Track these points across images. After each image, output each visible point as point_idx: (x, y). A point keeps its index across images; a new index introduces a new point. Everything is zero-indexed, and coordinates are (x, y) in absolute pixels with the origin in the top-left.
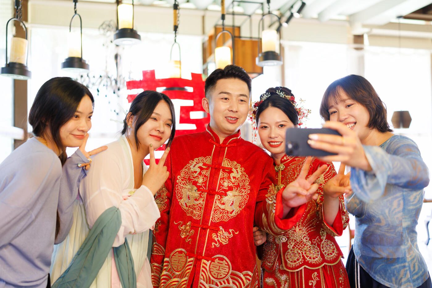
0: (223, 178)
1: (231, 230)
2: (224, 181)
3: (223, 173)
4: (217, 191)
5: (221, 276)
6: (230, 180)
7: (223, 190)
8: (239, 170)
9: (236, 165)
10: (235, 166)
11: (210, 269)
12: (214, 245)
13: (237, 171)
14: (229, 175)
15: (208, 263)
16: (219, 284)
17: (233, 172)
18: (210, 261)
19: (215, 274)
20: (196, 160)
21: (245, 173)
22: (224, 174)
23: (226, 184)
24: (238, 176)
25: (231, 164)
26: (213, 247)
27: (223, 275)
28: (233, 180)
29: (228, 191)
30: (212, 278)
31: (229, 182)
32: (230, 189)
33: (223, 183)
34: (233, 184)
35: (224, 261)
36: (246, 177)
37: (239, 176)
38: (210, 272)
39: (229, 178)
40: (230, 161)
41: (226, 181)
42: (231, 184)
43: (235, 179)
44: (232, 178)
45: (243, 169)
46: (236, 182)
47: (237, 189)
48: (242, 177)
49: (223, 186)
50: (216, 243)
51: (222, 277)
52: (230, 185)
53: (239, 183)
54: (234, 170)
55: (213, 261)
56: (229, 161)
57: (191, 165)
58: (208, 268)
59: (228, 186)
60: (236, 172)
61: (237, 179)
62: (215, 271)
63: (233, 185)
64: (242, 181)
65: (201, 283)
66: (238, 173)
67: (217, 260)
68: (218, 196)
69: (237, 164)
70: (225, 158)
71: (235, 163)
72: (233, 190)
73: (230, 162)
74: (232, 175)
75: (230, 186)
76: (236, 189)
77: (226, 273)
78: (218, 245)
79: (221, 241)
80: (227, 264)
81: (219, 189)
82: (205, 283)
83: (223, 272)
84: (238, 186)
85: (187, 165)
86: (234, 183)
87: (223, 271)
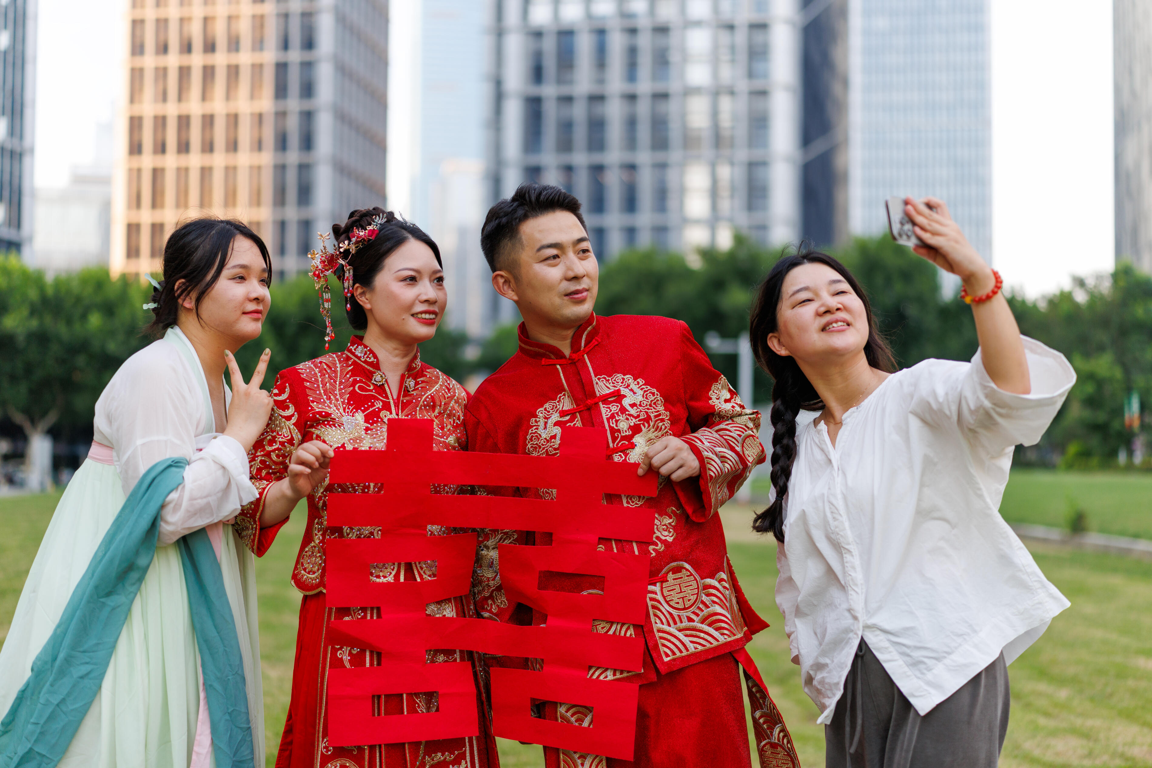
0: (613, 416)
1: (669, 510)
2: (617, 421)
3: (607, 408)
4: (611, 445)
5: (689, 600)
6: (627, 413)
7: (624, 438)
8: (633, 386)
9: (623, 379)
10: (622, 383)
11: (664, 597)
12: (654, 550)
13: (632, 390)
14: (622, 405)
15: (657, 588)
16: (693, 617)
17: (625, 396)
18: (658, 584)
19: (678, 603)
20: (540, 412)
21: (649, 387)
22: (609, 408)
23: (623, 425)
24: (638, 398)
25: (613, 383)
26: (654, 554)
27: (692, 597)
28: (633, 411)
29: (632, 437)
30: (675, 613)
31: (627, 419)
32: (636, 430)
33: (617, 426)
34: (636, 418)
35: (684, 571)
36: (653, 394)
37: (640, 398)
38: (667, 602)
39: (623, 410)
40: (607, 378)
41: (622, 417)
42: (634, 420)
43: (635, 408)
44: (628, 408)
45: (641, 381)
46: (641, 411)
47: (649, 426)
48: (647, 398)
49: (619, 431)
50: (657, 545)
51: (692, 602)
52: (633, 422)
53: (647, 413)
54: (624, 391)
55: (664, 580)
56: (604, 378)
57: (537, 429)
58: (659, 597)
59: (630, 427)
60: (632, 393)
61: (640, 405)
62: (675, 597)
63: (639, 421)
64: (650, 405)
65: (659, 631)
66: (635, 393)
67: (670, 576)
68: (620, 455)
69: (625, 377)
70: (596, 377)
71: (620, 376)
72: (641, 430)
73: (608, 380)
74: (626, 402)
75: (632, 424)
76: (646, 425)
77: (696, 591)
78: (660, 547)
79: (663, 538)
80: (689, 574)
81: (614, 439)
82: (665, 627)
83: (690, 593)
84: (648, 419)
85: (530, 431)
86: (638, 416)
87: (688, 590)
